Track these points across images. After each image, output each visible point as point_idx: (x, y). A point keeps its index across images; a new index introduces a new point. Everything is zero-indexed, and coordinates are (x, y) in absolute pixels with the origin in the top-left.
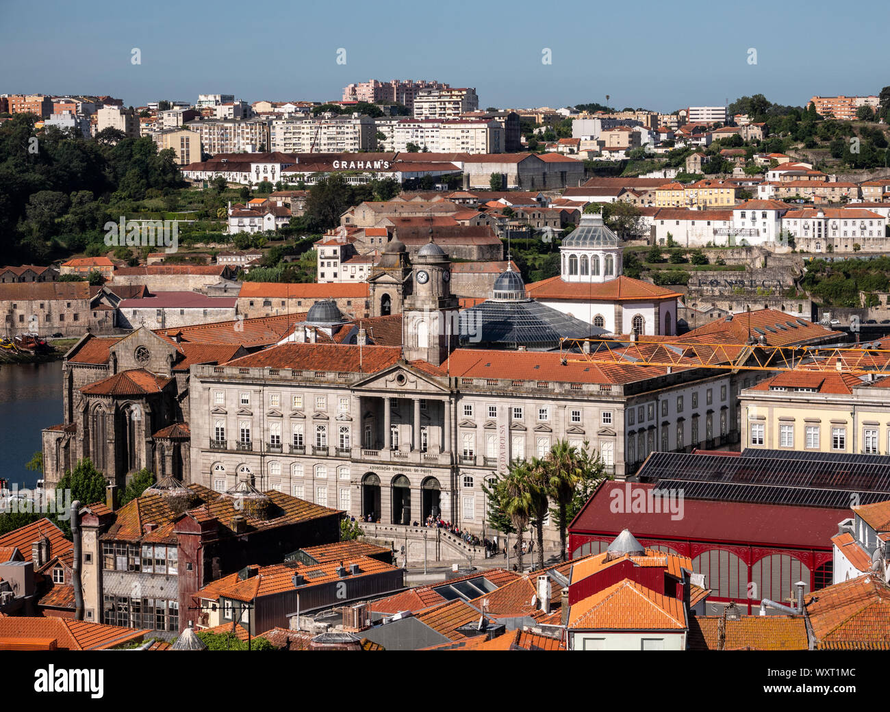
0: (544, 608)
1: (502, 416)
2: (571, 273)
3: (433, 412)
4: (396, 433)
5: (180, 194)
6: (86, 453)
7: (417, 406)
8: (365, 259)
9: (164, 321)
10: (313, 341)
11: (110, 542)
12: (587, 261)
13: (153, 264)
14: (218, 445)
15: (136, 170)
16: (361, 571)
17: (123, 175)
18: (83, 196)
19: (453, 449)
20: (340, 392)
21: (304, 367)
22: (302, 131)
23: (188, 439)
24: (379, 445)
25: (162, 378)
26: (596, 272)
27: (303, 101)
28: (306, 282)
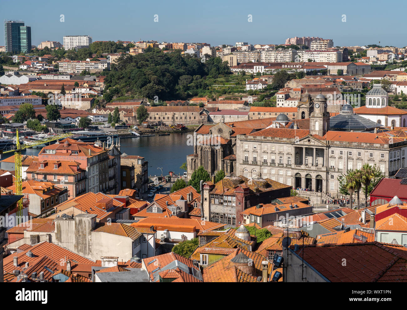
0: (363, 222)
1: (344, 154)
2: (369, 105)
3: (320, 152)
4: (307, 159)
5: (230, 76)
6: (201, 164)
7: (315, 150)
8: (293, 99)
9: (224, 119)
10: (278, 127)
11: (213, 194)
12: (375, 101)
13: (221, 100)
14: (246, 162)
15: (215, 68)
16: (298, 207)
17: (211, 70)
18: (197, 77)
19: (327, 165)
20: (288, 145)
21: (275, 136)
22: (272, 55)
23: (236, 160)
24: (301, 163)
25: (227, 139)
26: (378, 104)
27: (272, 44)
28: (273, 107)
